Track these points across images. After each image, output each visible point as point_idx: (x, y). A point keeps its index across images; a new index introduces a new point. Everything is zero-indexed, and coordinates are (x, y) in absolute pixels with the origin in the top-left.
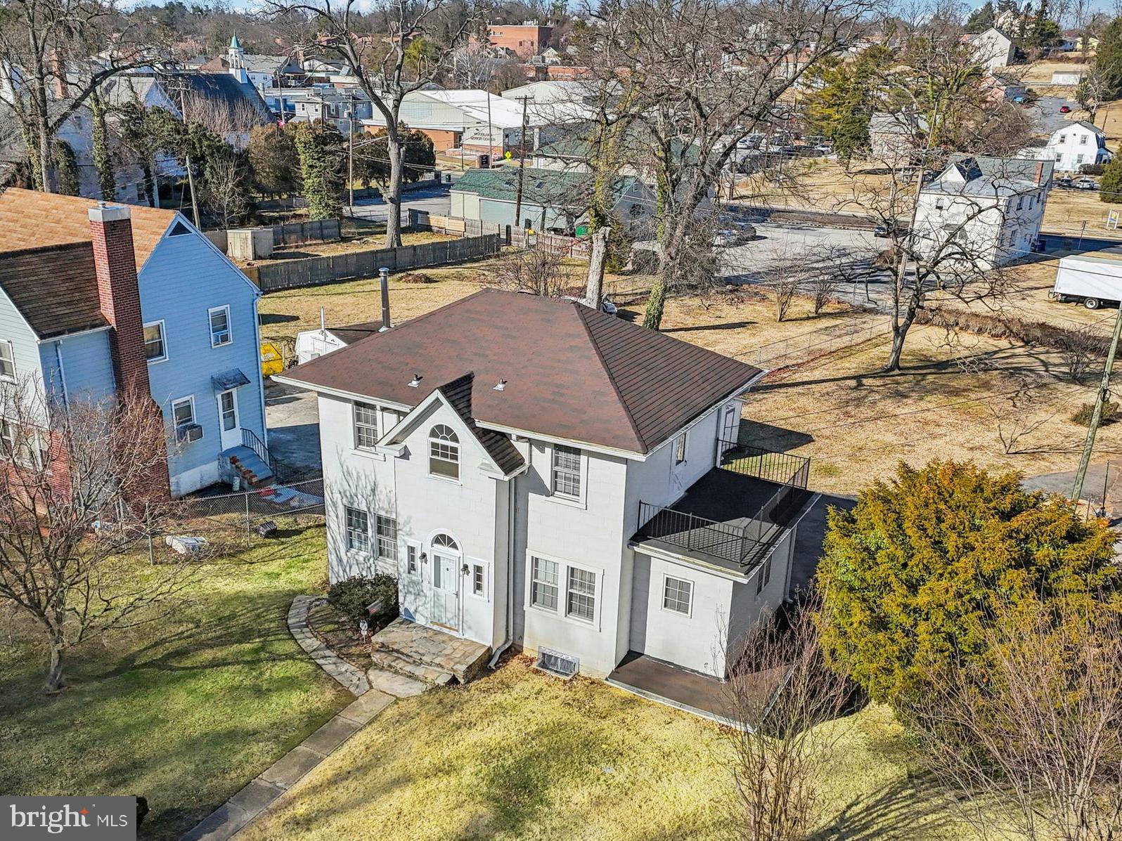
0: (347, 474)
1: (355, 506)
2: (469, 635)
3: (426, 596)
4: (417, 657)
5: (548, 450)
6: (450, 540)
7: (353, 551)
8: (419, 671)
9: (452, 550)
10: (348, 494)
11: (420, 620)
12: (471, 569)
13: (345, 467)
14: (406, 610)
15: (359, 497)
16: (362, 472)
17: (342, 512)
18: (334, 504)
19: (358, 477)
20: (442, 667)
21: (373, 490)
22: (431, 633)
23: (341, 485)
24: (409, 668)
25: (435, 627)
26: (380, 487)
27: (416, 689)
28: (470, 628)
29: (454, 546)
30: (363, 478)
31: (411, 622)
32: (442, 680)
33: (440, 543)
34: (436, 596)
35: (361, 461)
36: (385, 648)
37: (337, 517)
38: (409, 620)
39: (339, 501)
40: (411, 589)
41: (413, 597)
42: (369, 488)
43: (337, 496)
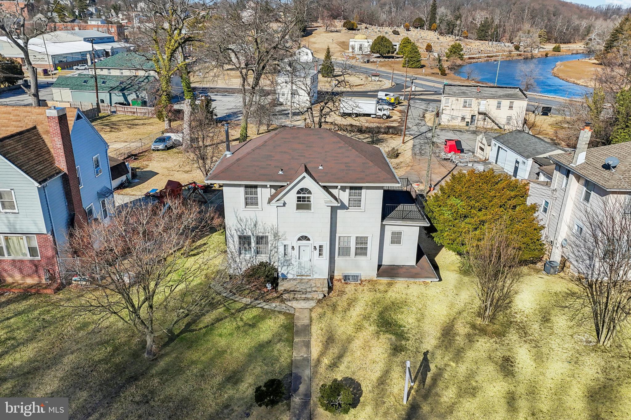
0: (240, 221)
1: (245, 234)
2: (316, 276)
3: (293, 265)
4: (304, 291)
5: (348, 191)
6: (306, 237)
7: (242, 256)
8: (309, 296)
9: (308, 242)
10: (240, 230)
11: (290, 276)
12: (318, 248)
13: (239, 218)
14: (282, 274)
15: (247, 229)
16: (248, 218)
17: (236, 239)
18: (232, 236)
19: (247, 221)
20: (317, 291)
21: (255, 225)
22: (299, 281)
23: (236, 226)
24: (304, 296)
25: (299, 277)
26: (259, 223)
27: (312, 304)
28: (316, 273)
29: (309, 240)
30: (249, 220)
31: (286, 279)
32: (321, 296)
33: (301, 240)
34: (300, 263)
35: (249, 214)
36: (286, 291)
37: (234, 242)
38: (285, 278)
39: (235, 234)
40: (285, 264)
41: (286, 267)
42: (253, 224)
43: (234, 232)
